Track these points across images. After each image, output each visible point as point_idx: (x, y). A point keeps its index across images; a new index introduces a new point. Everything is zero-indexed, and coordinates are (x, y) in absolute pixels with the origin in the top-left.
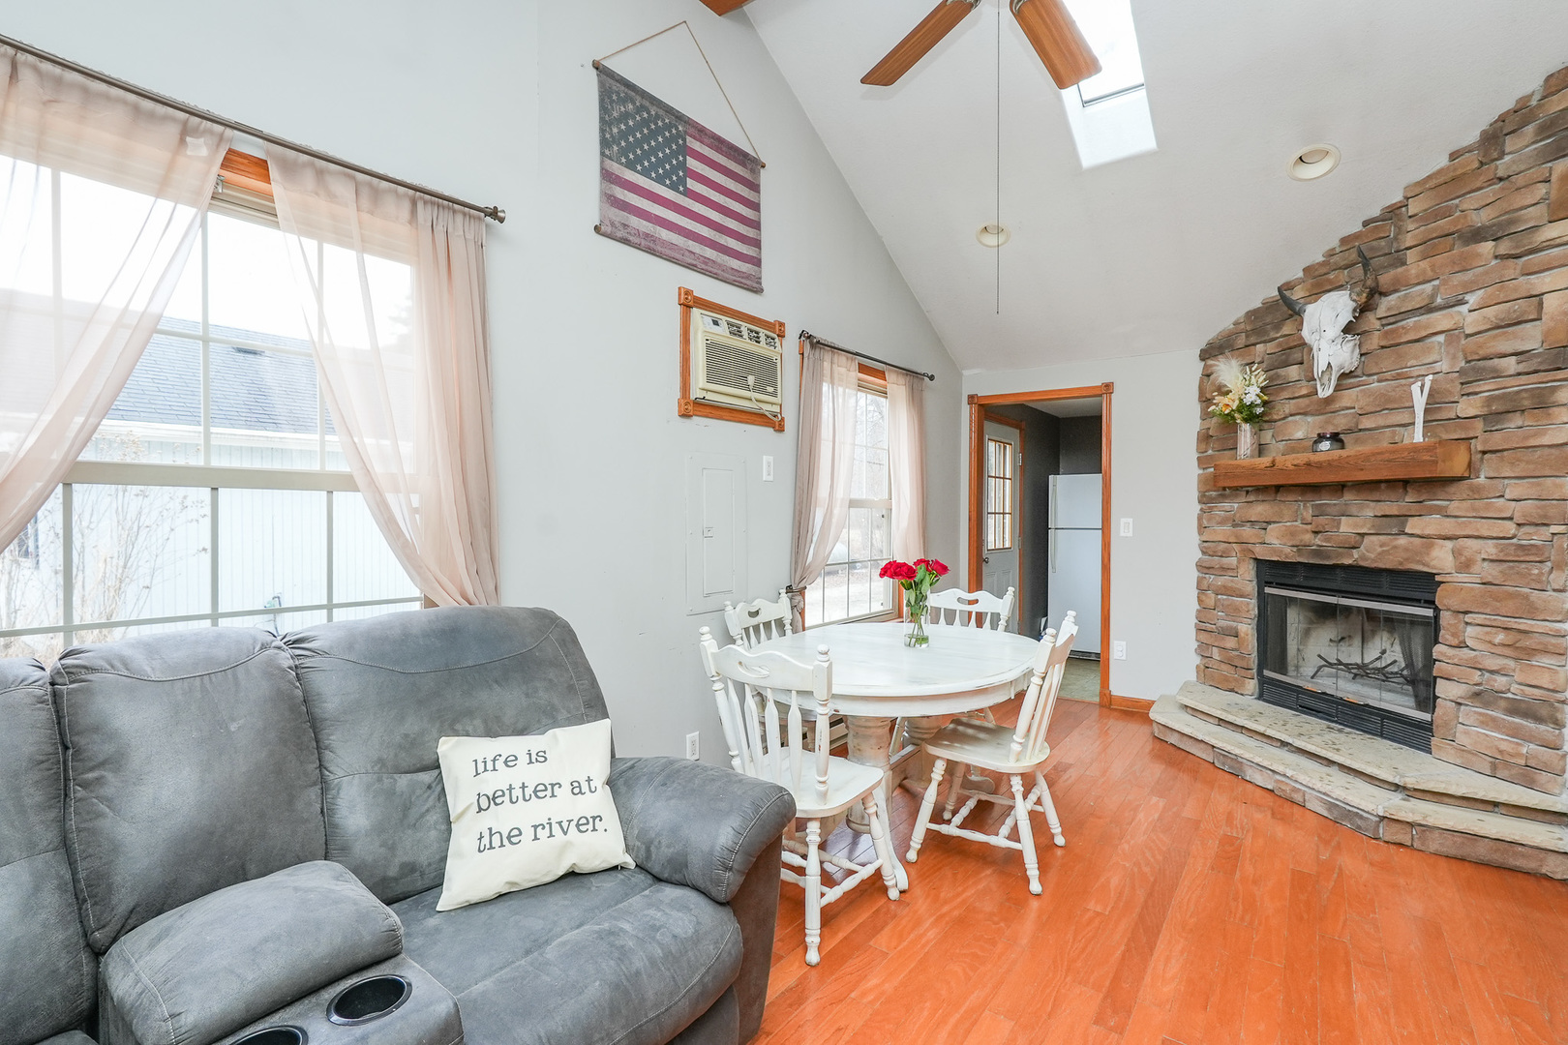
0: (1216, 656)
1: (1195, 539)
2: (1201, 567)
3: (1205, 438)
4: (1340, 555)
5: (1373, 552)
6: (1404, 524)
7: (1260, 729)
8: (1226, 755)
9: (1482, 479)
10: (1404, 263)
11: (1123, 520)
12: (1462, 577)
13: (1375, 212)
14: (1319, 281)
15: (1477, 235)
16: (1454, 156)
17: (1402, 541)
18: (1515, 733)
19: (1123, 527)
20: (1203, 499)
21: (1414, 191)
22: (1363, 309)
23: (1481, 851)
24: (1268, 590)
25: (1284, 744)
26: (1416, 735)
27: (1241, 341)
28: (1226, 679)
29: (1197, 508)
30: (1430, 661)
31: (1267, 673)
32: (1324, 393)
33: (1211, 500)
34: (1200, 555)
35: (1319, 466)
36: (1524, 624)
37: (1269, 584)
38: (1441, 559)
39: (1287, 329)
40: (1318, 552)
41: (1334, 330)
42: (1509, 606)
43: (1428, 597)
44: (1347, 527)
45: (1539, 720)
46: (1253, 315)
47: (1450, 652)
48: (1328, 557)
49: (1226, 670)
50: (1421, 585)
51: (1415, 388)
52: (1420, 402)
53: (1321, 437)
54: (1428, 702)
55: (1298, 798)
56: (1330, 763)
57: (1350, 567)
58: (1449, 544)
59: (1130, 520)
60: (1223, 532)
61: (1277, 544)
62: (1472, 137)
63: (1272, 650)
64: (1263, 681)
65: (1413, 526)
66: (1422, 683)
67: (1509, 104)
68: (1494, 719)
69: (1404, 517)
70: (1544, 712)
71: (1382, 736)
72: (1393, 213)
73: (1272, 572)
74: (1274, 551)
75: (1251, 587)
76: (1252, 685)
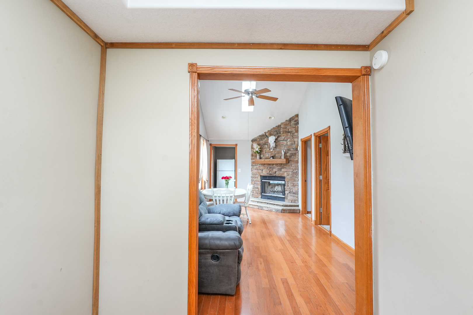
0: (255, 192)
1: (251, 172)
2: (252, 177)
3: (252, 155)
4: (273, 174)
5: (278, 174)
6: (281, 170)
7: (265, 202)
8: (260, 206)
9: (289, 164)
10: (281, 134)
11: (239, 169)
12: (288, 177)
13: (277, 125)
14: (270, 133)
15: (289, 132)
16: (286, 121)
17: (281, 172)
18: (294, 196)
19: (239, 170)
20: (252, 165)
21: (282, 123)
22: (276, 139)
23: (292, 211)
24: (263, 180)
25: (268, 203)
26: (283, 199)
27: (258, 140)
28: (256, 196)
29: (251, 167)
30: (284, 189)
31: (263, 194)
32: (272, 150)
33: (253, 166)
34: (251, 175)
35: (271, 161)
36: (294, 182)
37: (263, 179)
38: (285, 175)
39: (265, 139)
40: (270, 174)
41: (273, 142)
42: (293, 180)
43: (284, 180)
44: (274, 170)
45: (296, 194)
46: (260, 136)
47: (287, 187)
48: (272, 175)
49: (256, 194)
50: (282, 178)
51: (282, 151)
52: (283, 153)
53: (271, 157)
54: (284, 194)
55: (271, 210)
56: (274, 204)
57: (274, 176)
58: (286, 173)
59: (240, 169)
60: (255, 171)
61: (265, 173)
62: (288, 119)
63: (263, 190)
64: (262, 196)
65: (283, 170)
66: (283, 192)
67: (291, 116)
68: (291, 195)
69: (281, 169)
70: (296, 193)
71: (279, 200)
72: (279, 126)
73: (263, 177)
74: (264, 174)
75: (260, 180)
76: (260, 196)
